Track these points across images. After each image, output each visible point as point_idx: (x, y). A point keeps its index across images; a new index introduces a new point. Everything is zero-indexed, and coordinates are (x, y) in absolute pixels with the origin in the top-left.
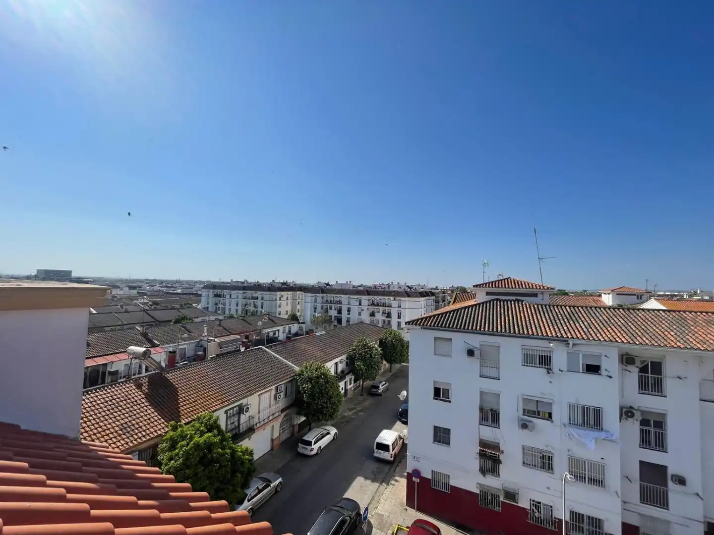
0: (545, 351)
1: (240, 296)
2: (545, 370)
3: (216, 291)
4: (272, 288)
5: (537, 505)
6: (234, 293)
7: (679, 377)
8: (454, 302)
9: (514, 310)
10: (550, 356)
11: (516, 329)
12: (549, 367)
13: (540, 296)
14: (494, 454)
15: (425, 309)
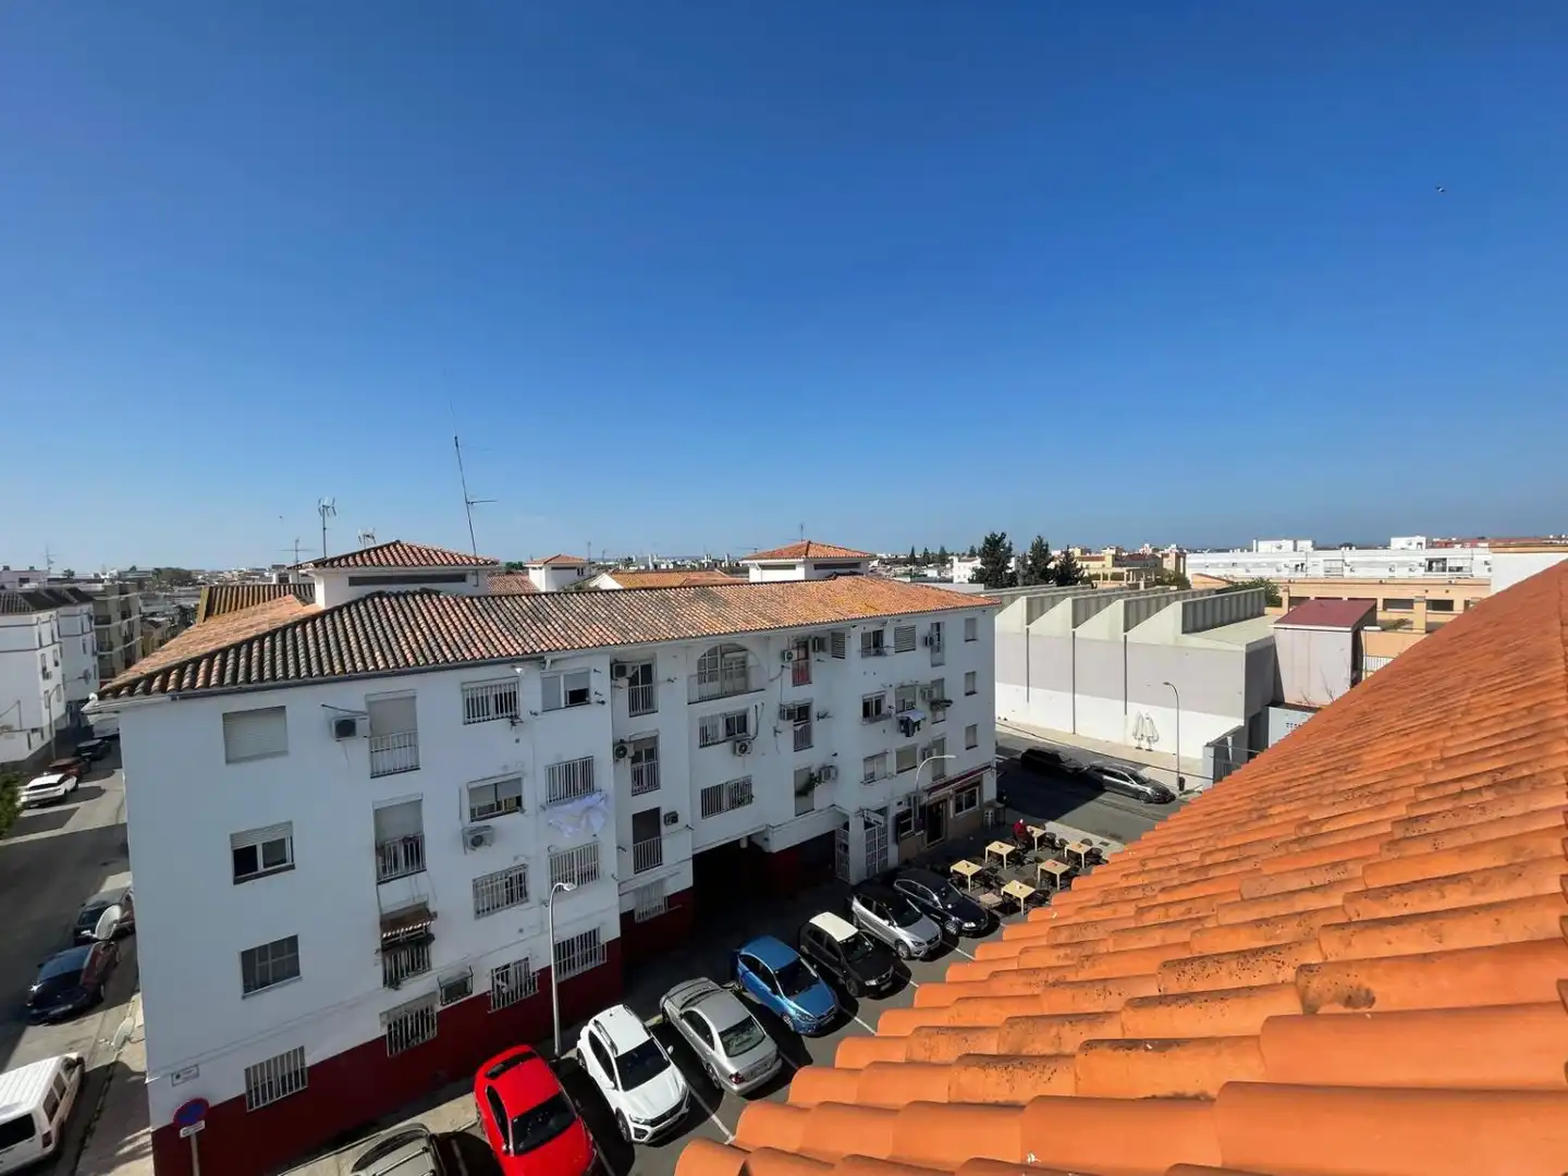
0: (500, 686)
2: (506, 722)
5: (503, 973)
7: (669, 680)
8: (208, 613)
9: (426, 614)
10: (515, 693)
11: (447, 652)
12: (513, 713)
13: (471, 580)
14: (413, 930)
15: (56, 646)
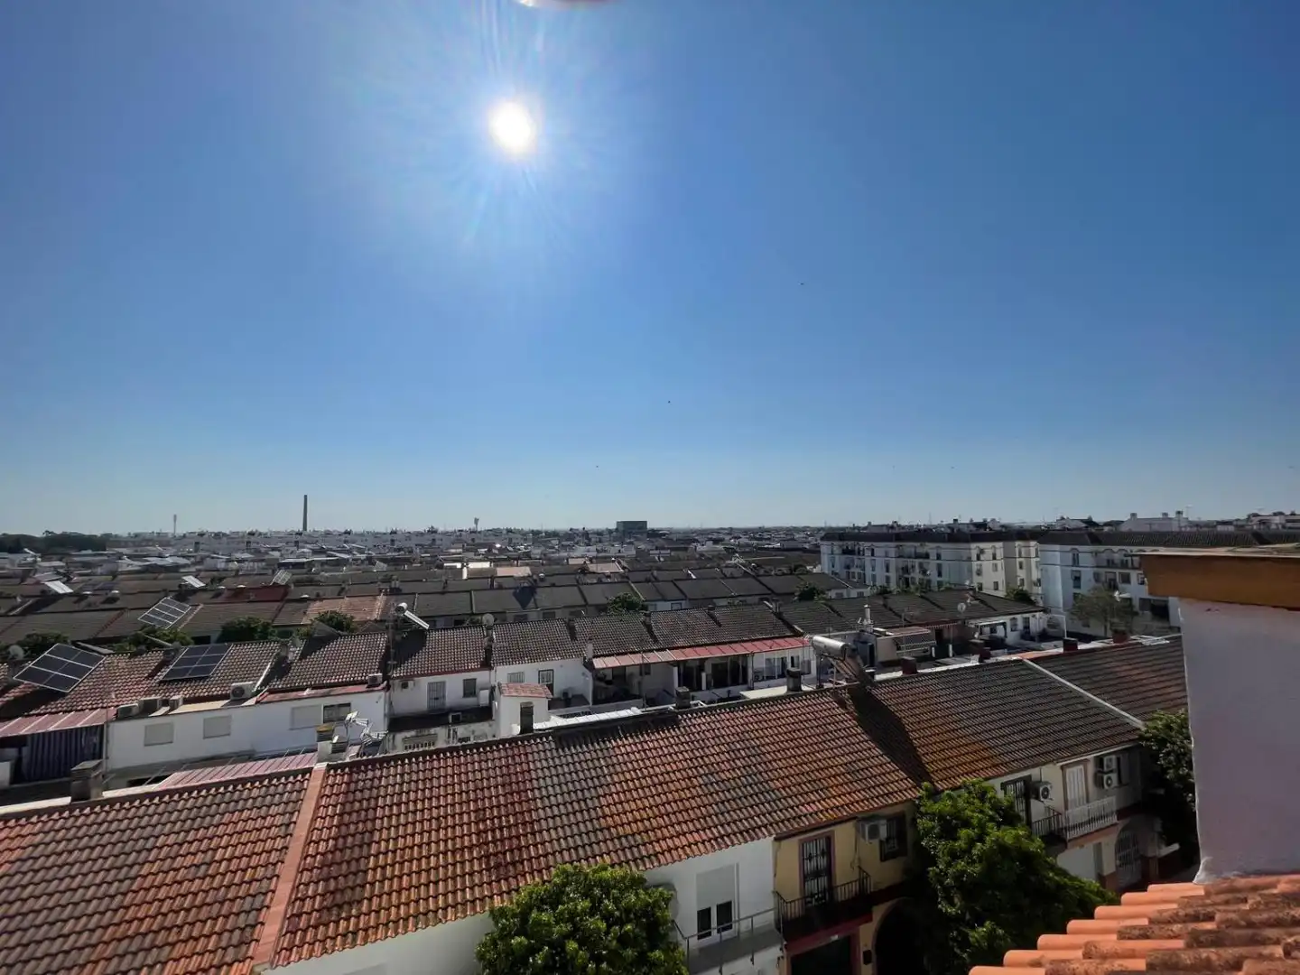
1: (892, 552)
3: (845, 543)
4: (957, 535)
6: (880, 548)
